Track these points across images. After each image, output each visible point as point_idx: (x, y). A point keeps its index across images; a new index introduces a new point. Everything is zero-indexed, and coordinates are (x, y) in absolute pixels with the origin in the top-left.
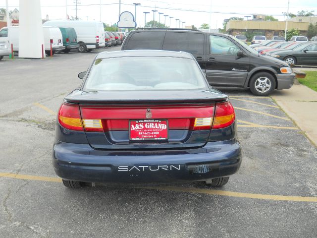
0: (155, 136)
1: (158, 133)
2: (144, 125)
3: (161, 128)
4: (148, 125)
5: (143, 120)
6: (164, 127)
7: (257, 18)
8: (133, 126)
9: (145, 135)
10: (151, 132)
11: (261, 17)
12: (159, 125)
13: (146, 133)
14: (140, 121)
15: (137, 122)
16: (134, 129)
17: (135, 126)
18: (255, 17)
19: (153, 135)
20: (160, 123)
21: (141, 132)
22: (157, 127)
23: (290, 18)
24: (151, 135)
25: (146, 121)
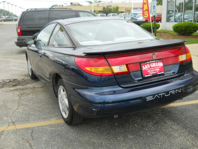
0: (157, 72)
1: (158, 69)
2: (150, 65)
3: (159, 65)
4: (152, 65)
5: (149, 61)
6: (161, 64)
7: (73, 4)
8: (143, 67)
9: (151, 72)
10: (155, 69)
11: (75, 4)
12: (158, 63)
13: (152, 71)
14: (147, 63)
15: (146, 63)
16: (145, 69)
17: (145, 67)
18: (71, 3)
19: (156, 71)
20: (158, 62)
21: (149, 70)
22: (157, 66)
23: (90, 4)
24: (155, 71)
25: (150, 62)
